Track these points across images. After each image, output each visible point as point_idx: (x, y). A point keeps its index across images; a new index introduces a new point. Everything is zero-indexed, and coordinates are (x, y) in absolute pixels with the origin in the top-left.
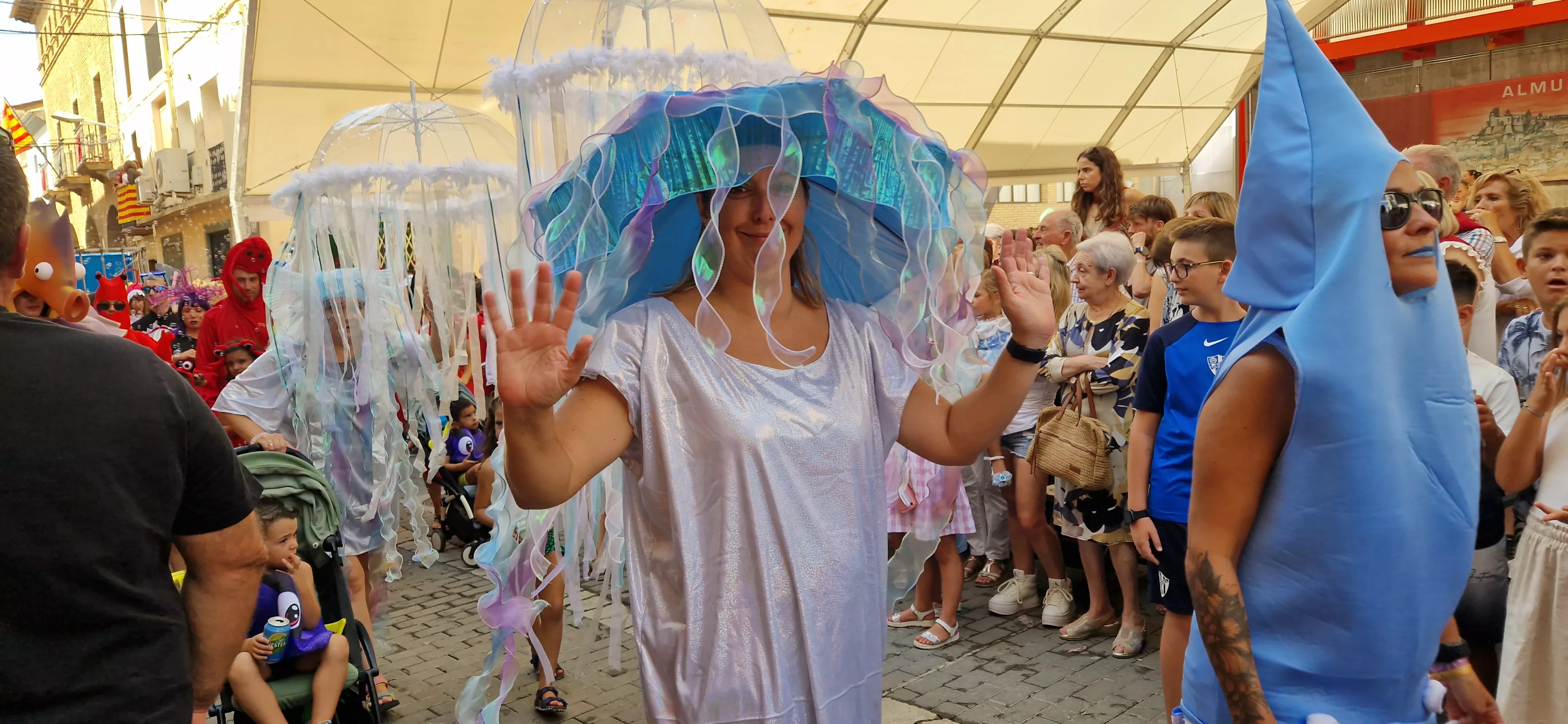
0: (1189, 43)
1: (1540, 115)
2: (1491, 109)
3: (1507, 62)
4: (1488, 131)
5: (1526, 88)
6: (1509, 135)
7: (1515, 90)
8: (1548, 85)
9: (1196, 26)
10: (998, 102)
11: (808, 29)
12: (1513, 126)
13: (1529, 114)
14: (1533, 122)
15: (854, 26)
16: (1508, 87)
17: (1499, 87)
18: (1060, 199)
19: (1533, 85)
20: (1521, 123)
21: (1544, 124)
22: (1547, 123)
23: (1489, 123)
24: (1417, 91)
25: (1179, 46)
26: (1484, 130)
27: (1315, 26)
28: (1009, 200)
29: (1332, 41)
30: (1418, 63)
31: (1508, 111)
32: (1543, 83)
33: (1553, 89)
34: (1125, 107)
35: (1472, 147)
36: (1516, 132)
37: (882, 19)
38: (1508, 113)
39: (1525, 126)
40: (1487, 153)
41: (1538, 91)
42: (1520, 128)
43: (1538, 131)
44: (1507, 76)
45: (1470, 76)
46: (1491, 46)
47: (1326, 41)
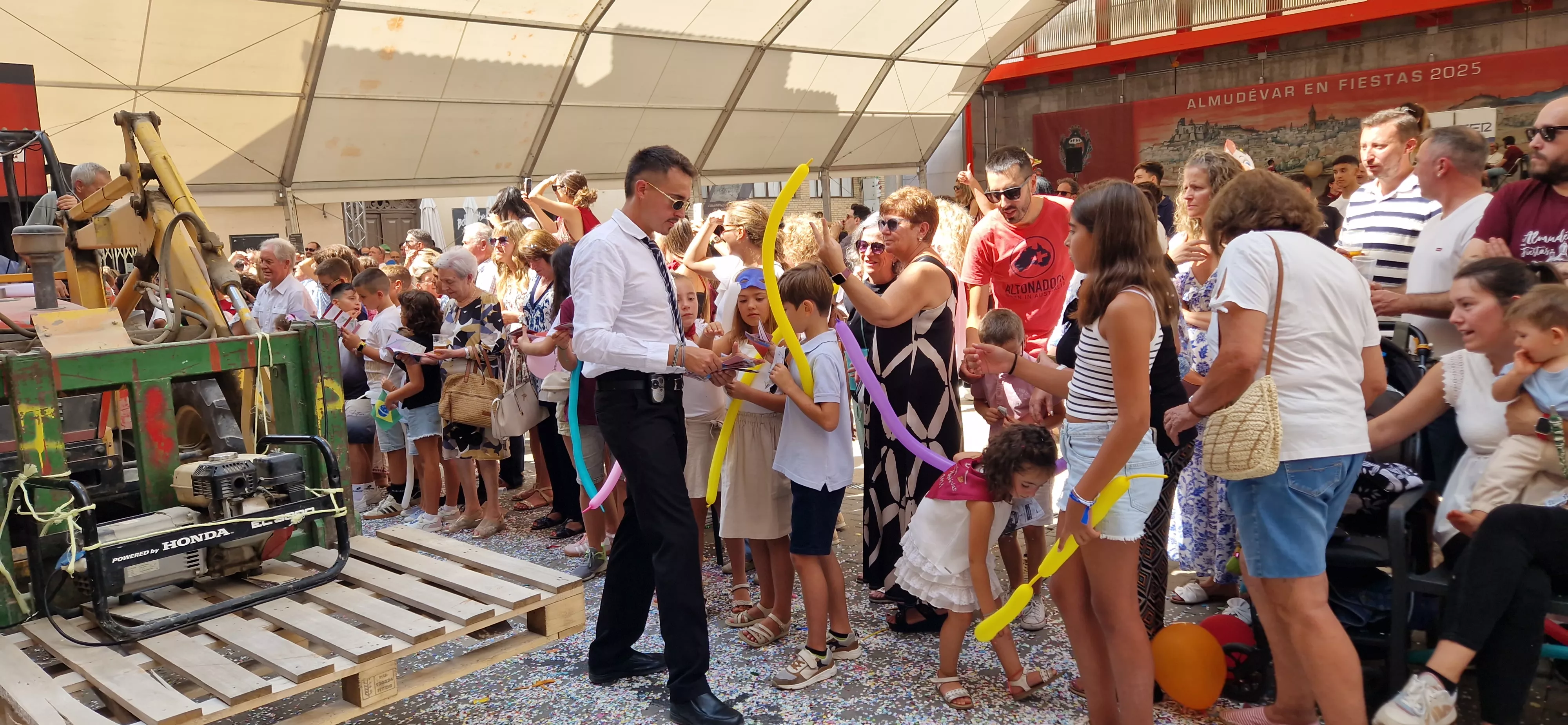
0: (906, 55)
1: (1216, 125)
2: (1179, 119)
3: (1191, 77)
4: (1177, 138)
5: (1205, 101)
6: (1192, 141)
7: (1197, 103)
8: (1222, 99)
9: (911, 41)
10: (730, 107)
11: (531, 35)
12: (1195, 134)
13: (1207, 123)
14: (1211, 131)
15: (578, 35)
16: (1191, 100)
17: (1184, 101)
18: (813, 195)
19: (1211, 98)
20: (1201, 132)
21: (1219, 133)
22: (1222, 132)
23: (1177, 131)
24: (1122, 101)
25: (898, 59)
26: (1173, 137)
27: (1023, 42)
28: (764, 195)
29: (1039, 56)
30: (1122, 77)
31: (1192, 121)
32: (1218, 97)
33: (1226, 103)
34: (855, 113)
35: (1165, 152)
36: (1197, 139)
37: (605, 28)
38: (1191, 123)
39: (1205, 134)
40: (1176, 158)
41: (1214, 104)
42: (1201, 136)
43: (1214, 139)
44: (1191, 91)
45: (1162, 89)
46: (1176, 64)
47: (1035, 56)
